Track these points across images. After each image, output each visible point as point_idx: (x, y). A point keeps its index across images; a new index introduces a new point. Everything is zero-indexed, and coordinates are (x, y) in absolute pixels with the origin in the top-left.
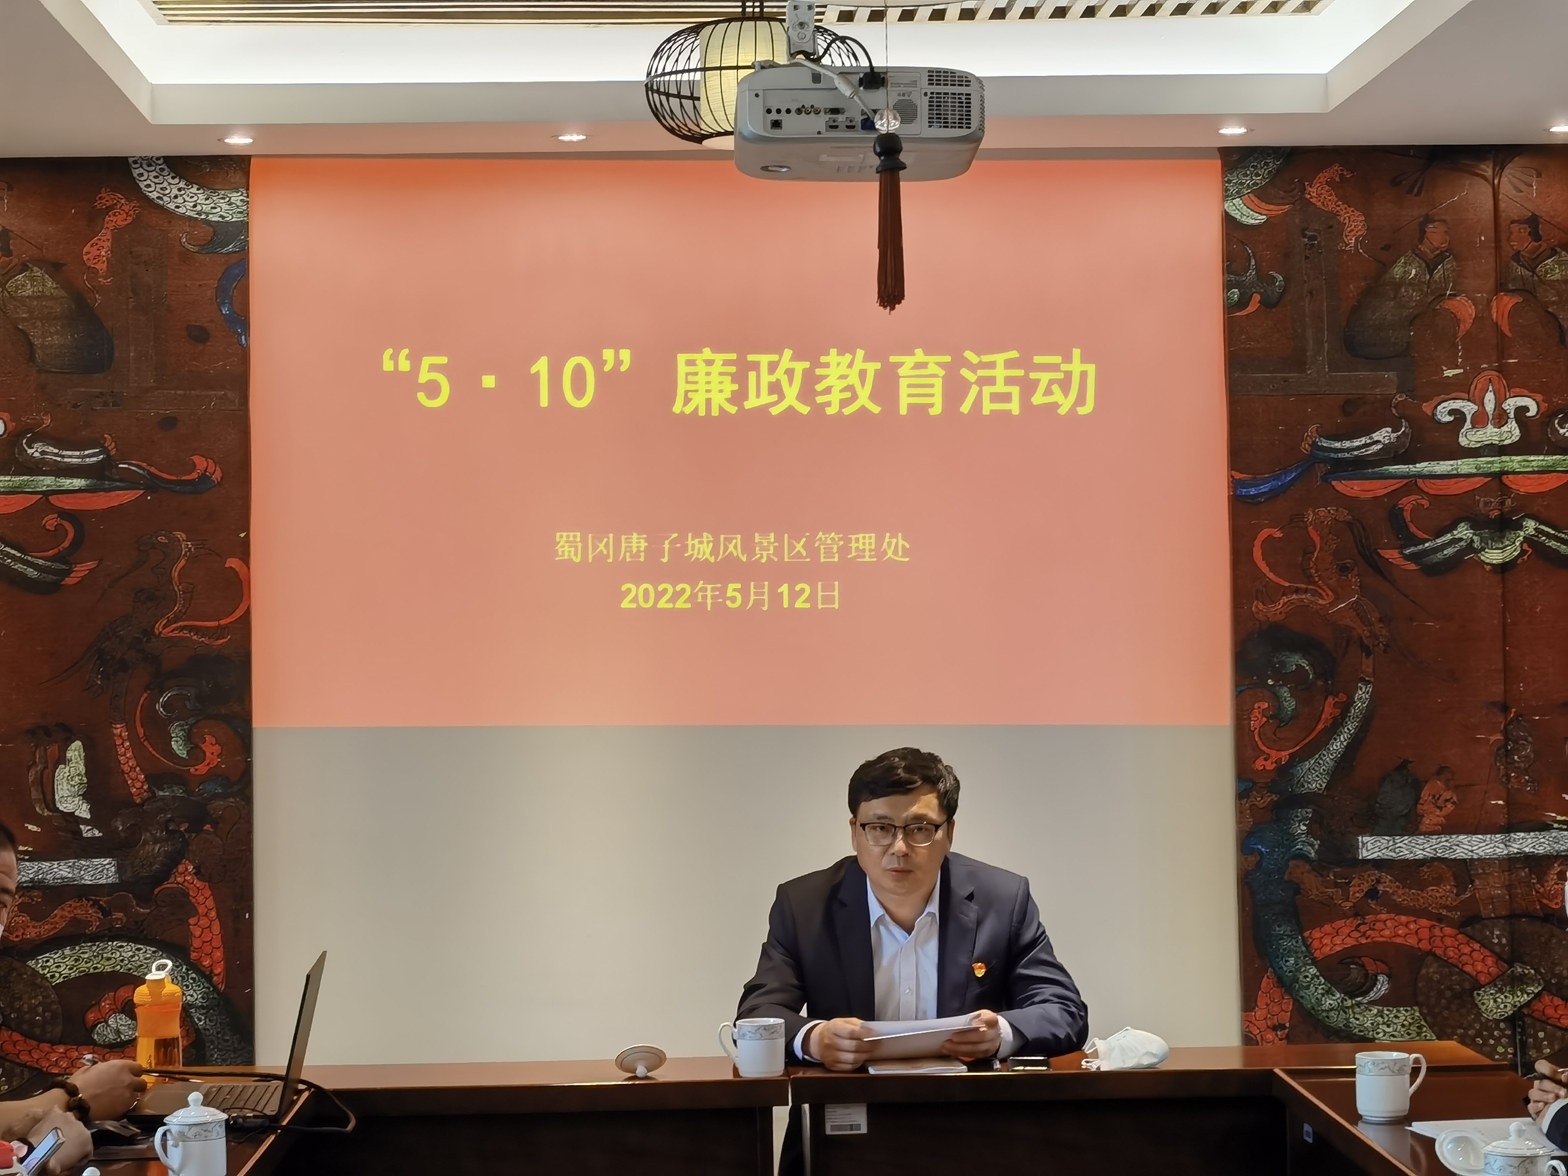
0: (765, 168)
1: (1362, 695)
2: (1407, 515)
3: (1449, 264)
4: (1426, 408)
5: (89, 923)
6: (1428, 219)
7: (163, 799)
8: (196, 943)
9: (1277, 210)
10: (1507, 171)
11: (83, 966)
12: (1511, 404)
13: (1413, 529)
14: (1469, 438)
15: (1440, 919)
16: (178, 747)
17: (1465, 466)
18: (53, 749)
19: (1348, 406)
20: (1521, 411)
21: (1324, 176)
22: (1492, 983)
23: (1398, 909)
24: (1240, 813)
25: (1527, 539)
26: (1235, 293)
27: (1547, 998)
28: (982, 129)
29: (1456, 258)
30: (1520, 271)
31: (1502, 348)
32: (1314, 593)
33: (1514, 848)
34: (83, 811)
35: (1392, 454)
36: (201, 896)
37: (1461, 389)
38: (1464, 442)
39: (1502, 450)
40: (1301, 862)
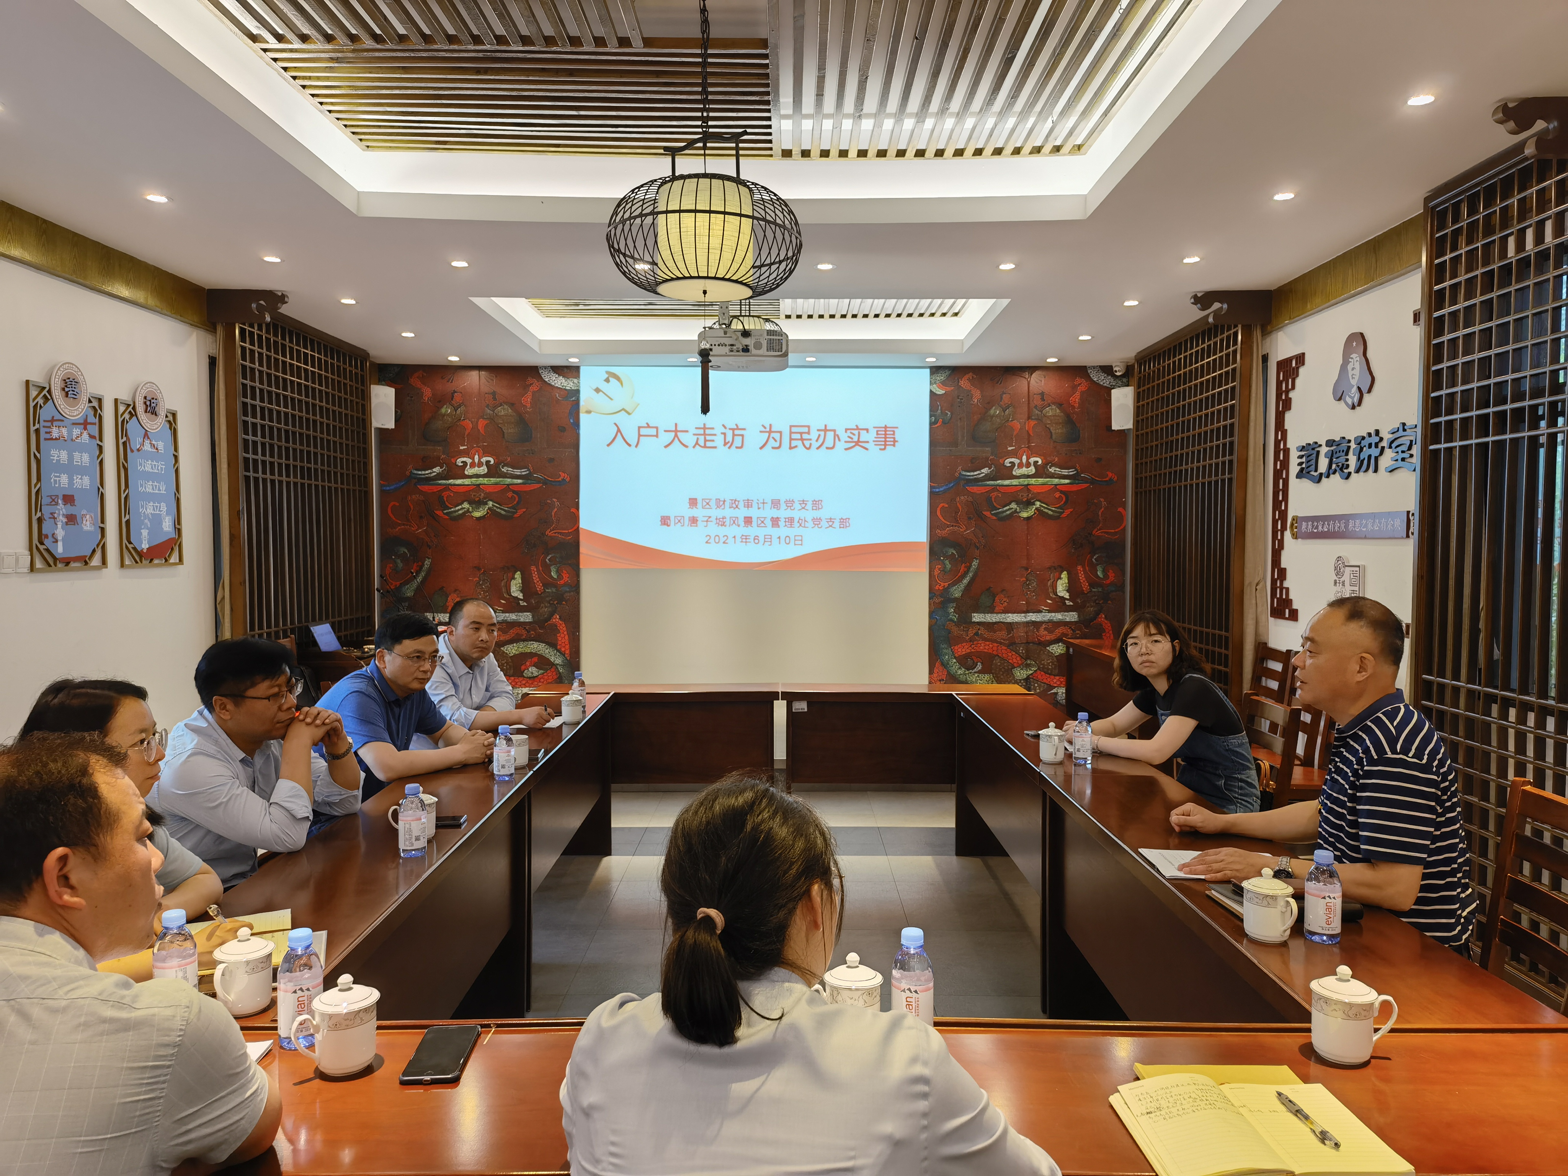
1: (975, 563)
2: (993, 499)
3: (1011, 409)
4: (1001, 461)
5: (523, 635)
7: (548, 592)
8: (559, 643)
9: (949, 389)
10: (1034, 375)
11: (520, 650)
12: (1032, 460)
13: (995, 504)
14: (1016, 472)
15: (1001, 643)
16: (554, 574)
17: (1015, 482)
18: (510, 575)
19: (973, 460)
20: (1036, 462)
21: (967, 376)
22: (1019, 666)
23: (986, 640)
24: (930, 604)
25: (1036, 509)
26: (934, 419)
27: (1039, 672)
28: (787, 352)
29: (1014, 407)
30: (1037, 412)
31: (1029, 439)
32: (959, 527)
33: (1028, 619)
34: (521, 596)
35: (988, 477)
36: (562, 627)
37: (1014, 454)
38: (1014, 473)
39: (1028, 476)
40: (951, 622)
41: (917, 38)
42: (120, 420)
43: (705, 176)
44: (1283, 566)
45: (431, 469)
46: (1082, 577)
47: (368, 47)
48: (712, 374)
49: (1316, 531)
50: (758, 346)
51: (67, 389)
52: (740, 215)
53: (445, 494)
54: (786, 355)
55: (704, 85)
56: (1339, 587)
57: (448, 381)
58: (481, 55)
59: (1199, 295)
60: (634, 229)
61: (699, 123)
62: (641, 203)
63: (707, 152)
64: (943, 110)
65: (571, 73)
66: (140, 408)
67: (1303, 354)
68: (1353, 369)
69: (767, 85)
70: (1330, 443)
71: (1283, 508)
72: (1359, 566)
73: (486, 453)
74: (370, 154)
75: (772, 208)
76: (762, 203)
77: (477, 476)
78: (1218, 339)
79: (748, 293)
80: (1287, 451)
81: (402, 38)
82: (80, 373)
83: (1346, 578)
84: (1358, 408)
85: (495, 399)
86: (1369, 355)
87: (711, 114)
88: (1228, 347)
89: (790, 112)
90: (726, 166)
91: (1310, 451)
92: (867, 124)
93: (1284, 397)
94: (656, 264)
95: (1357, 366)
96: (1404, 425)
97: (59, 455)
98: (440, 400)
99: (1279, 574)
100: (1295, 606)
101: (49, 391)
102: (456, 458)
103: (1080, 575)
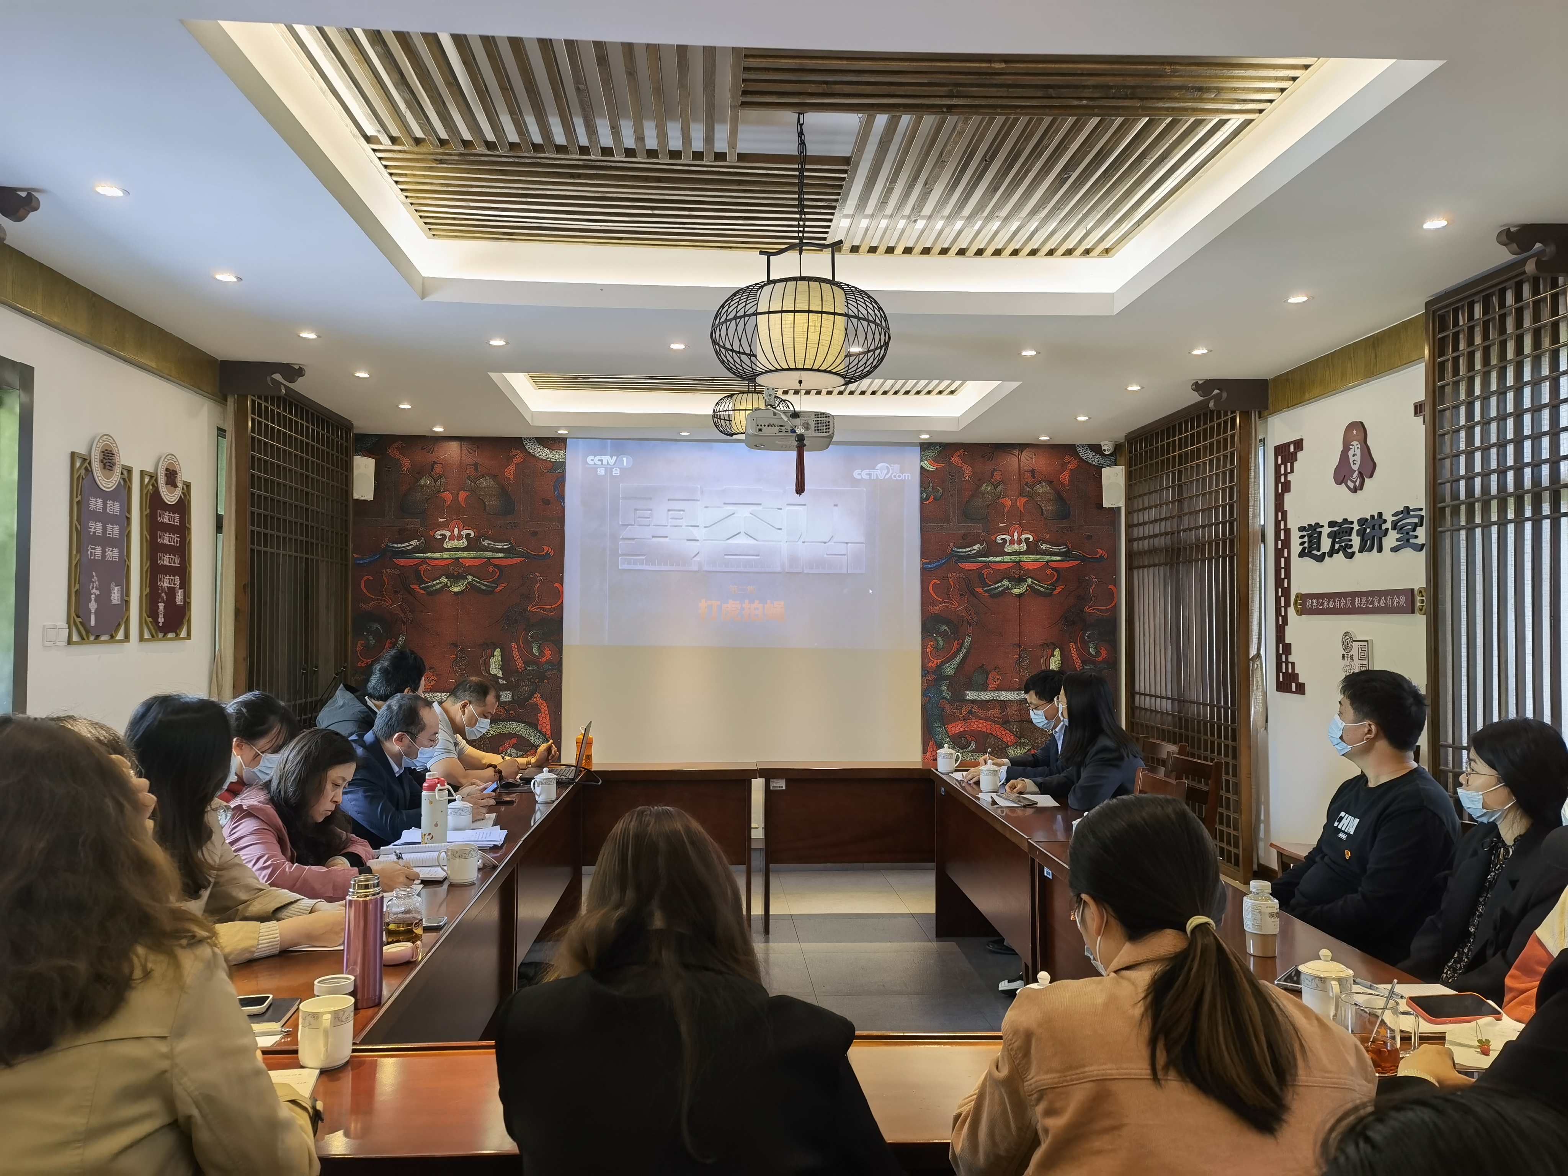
0: (756, 446)
1: (968, 641)
2: (985, 576)
3: (1001, 486)
4: (993, 537)
7: (529, 670)
8: (540, 723)
9: (940, 465)
10: (1023, 453)
12: (1023, 537)
13: (987, 581)
14: (1008, 548)
15: (995, 722)
16: (535, 651)
17: (1007, 559)
18: (489, 652)
19: (964, 536)
20: (1027, 539)
21: (957, 454)
22: (1013, 745)
23: (980, 718)
24: (923, 682)
25: (1028, 585)
26: (924, 495)
28: (833, 433)
30: (1028, 489)
31: (1021, 515)
32: (951, 604)
34: (500, 674)
35: (980, 554)
36: (543, 706)
37: (1005, 531)
38: (1006, 550)
39: (1020, 553)
40: (944, 700)
42: (145, 492)
43: (802, 279)
44: (1287, 642)
45: (408, 541)
46: (1074, 654)
49: (1320, 607)
50: (806, 427)
53: (422, 568)
54: (832, 437)
56: (1347, 661)
57: (429, 452)
59: (1200, 382)
64: (994, 214)
66: (162, 480)
67: (1302, 440)
68: (1354, 455)
69: (839, 194)
70: (1332, 524)
71: (1286, 585)
72: (1367, 641)
73: (466, 525)
74: (435, 242)
77: (457, 549)
78: (1215, 423)
79: (841, 382)
80: (1287, 531)
83: (1354, 652)
85: (476, 470)
88: (1225, 431)
89: (850, 214)
90: (823, 270)
91: (1312, 532)
92: (920, 224)
93: (1283, 480)
94: (755, 356)
95: (1358, 452)
96: (1407, 508)
97: (96, 528)
98: (419, 472)
99: (1284, 649)
100: (1301, 681)
101: (90, 463)
102: (434, 531)
103: (1073, 652)
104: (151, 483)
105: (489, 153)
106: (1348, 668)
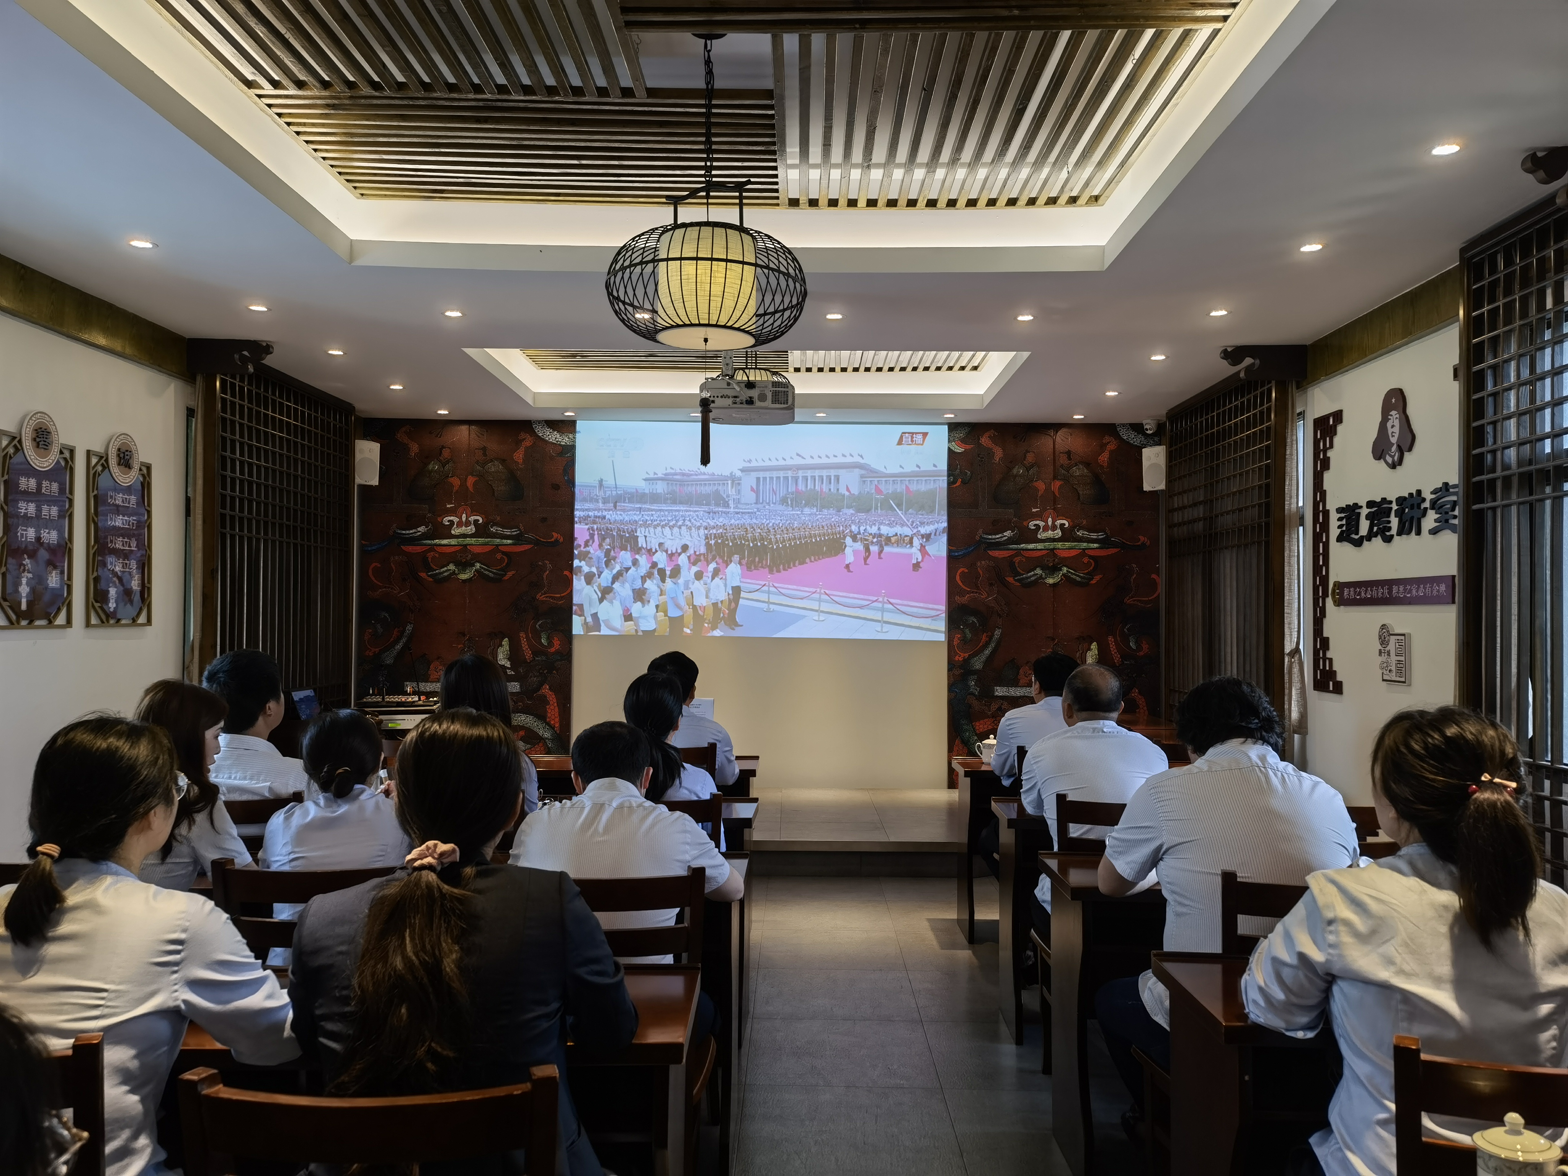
1: (998, 633)
2: (1016, 564)
3: (1035, 469)
4: (1025, 523)
6: (1028, 452)
7: (538, 660)
8: (549, 715)
9: (968, 447)
10: (1059, 433)
13: (1019, 570)
14: (1041, 535)
16: (544, 641)
17: (1040, 546)
18: (497, 641)
19: (995, 522)
20: (1062, 525)
21: (987, 434)
24: (949, 677)
25: (1063, 575)
26: (952, 479)
28: (794, 405)
30: (1063, 471)
31: (1055, 501)
32: (980, 593)
35: (1010, 541)
36: (552, 698)
37: (1038, 516)
38: (1039, 537)
39: (1053, 540)
40: (972, 696)
41: (925, 90)
42: (92, 472)
43: (708, 224)
44: (1325, 635)
45: (416, 528)
46: (1113, 648)
47: (366, 94)
48: (713, 427)
49: (1358, 597)
50: (762, 397)
51: (38, 440)
52: (743, 263)
53: (430, 555)
54: (792, 408)
55: (708, 135)
56: (1384, 658)
57: (437, 436)
58: (481, 104)
59: (1229, 350)
60: (634, 278)
61: (703, 172)
62: (641, 251)
63: (710, 201)
64: (954, 161)
65: (573, 122)
66: (113, 461)
67: (1341, 411)
68: (1393, 426)
69: (773, 136)
70: (1370, 504)
71: (1324, 573)
72: (1404, 635)
73: (474, 511)
74: (364, 202)
75: (775, 255)
76: (765, 250)
77: (464, 536)
78: (1252, 395)
79: (751, 341)
80: (1326, 513)
81: (401, 86)
82: (52, 423)
83: (1392, 647)
84: (1398, 467)
85: (485, 454)
86: (1410, 411)
87: (715, 164)
88: (1262, 404)
89: (797, 161)
90: (730, 215)
91: (1350, 513)
92: (876, 174)
93: (1321, 457)
94: (656, 312)
95: (1397, 423)
96: (1446, 484)
97: (28, 508)
98: (427, 456)
99: (1321, 643)
100: (1339, 678)
101: (20, 442)
102: (442, 517)
103: (1111, 646)
104: (101, 463)
105: (377, 94)
106: (1385, 665)
